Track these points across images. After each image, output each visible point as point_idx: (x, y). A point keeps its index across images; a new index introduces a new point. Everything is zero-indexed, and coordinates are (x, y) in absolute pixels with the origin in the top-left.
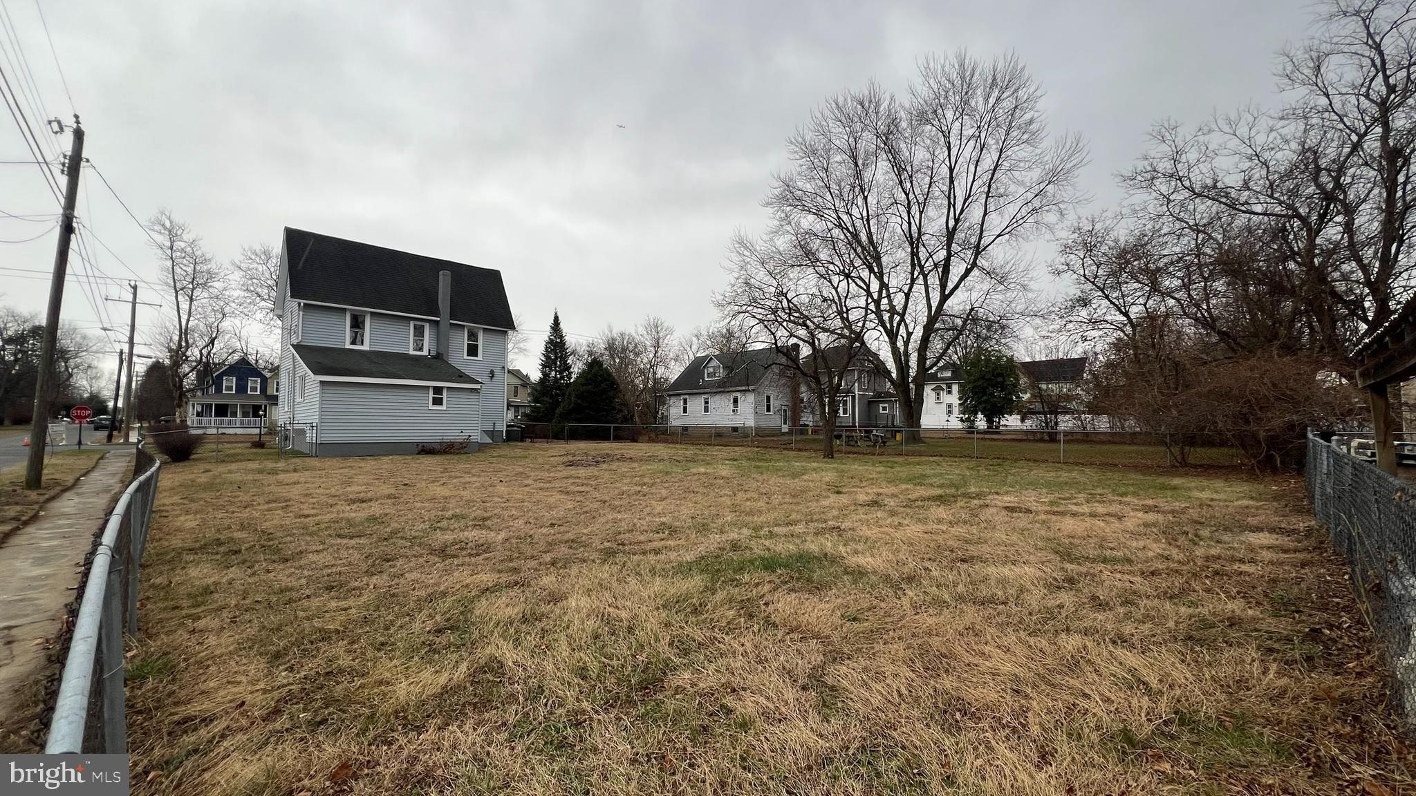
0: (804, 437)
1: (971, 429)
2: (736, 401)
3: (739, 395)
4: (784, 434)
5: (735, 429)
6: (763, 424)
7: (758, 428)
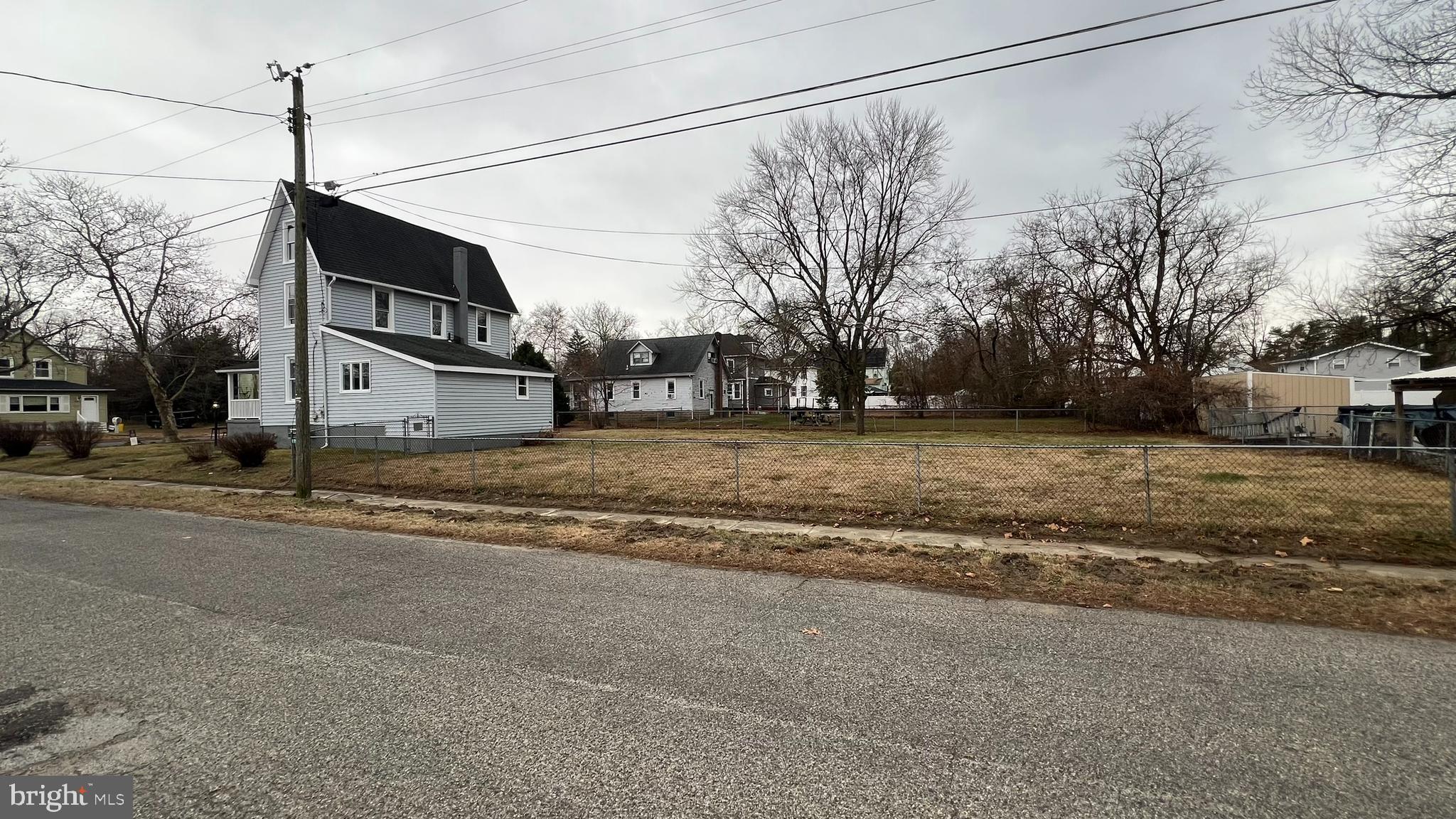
0: (725, 420)
1: (827, 409)
2: (671, 386)
3: (674, 380)
4: (712, 417)
5: (671, 414)
6: (698, 408)
7: (695, 412)
